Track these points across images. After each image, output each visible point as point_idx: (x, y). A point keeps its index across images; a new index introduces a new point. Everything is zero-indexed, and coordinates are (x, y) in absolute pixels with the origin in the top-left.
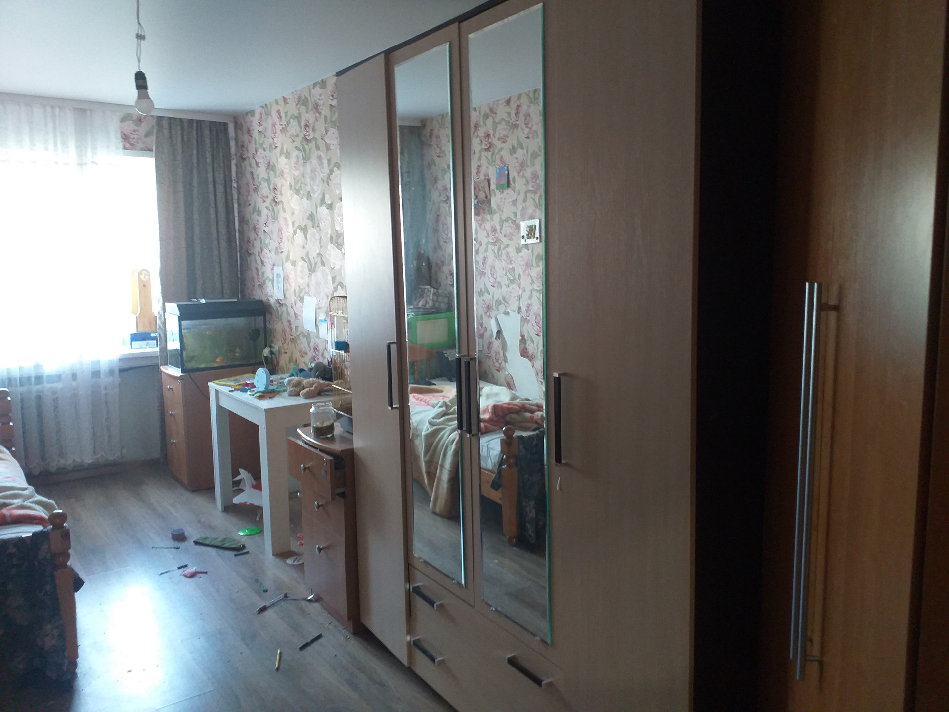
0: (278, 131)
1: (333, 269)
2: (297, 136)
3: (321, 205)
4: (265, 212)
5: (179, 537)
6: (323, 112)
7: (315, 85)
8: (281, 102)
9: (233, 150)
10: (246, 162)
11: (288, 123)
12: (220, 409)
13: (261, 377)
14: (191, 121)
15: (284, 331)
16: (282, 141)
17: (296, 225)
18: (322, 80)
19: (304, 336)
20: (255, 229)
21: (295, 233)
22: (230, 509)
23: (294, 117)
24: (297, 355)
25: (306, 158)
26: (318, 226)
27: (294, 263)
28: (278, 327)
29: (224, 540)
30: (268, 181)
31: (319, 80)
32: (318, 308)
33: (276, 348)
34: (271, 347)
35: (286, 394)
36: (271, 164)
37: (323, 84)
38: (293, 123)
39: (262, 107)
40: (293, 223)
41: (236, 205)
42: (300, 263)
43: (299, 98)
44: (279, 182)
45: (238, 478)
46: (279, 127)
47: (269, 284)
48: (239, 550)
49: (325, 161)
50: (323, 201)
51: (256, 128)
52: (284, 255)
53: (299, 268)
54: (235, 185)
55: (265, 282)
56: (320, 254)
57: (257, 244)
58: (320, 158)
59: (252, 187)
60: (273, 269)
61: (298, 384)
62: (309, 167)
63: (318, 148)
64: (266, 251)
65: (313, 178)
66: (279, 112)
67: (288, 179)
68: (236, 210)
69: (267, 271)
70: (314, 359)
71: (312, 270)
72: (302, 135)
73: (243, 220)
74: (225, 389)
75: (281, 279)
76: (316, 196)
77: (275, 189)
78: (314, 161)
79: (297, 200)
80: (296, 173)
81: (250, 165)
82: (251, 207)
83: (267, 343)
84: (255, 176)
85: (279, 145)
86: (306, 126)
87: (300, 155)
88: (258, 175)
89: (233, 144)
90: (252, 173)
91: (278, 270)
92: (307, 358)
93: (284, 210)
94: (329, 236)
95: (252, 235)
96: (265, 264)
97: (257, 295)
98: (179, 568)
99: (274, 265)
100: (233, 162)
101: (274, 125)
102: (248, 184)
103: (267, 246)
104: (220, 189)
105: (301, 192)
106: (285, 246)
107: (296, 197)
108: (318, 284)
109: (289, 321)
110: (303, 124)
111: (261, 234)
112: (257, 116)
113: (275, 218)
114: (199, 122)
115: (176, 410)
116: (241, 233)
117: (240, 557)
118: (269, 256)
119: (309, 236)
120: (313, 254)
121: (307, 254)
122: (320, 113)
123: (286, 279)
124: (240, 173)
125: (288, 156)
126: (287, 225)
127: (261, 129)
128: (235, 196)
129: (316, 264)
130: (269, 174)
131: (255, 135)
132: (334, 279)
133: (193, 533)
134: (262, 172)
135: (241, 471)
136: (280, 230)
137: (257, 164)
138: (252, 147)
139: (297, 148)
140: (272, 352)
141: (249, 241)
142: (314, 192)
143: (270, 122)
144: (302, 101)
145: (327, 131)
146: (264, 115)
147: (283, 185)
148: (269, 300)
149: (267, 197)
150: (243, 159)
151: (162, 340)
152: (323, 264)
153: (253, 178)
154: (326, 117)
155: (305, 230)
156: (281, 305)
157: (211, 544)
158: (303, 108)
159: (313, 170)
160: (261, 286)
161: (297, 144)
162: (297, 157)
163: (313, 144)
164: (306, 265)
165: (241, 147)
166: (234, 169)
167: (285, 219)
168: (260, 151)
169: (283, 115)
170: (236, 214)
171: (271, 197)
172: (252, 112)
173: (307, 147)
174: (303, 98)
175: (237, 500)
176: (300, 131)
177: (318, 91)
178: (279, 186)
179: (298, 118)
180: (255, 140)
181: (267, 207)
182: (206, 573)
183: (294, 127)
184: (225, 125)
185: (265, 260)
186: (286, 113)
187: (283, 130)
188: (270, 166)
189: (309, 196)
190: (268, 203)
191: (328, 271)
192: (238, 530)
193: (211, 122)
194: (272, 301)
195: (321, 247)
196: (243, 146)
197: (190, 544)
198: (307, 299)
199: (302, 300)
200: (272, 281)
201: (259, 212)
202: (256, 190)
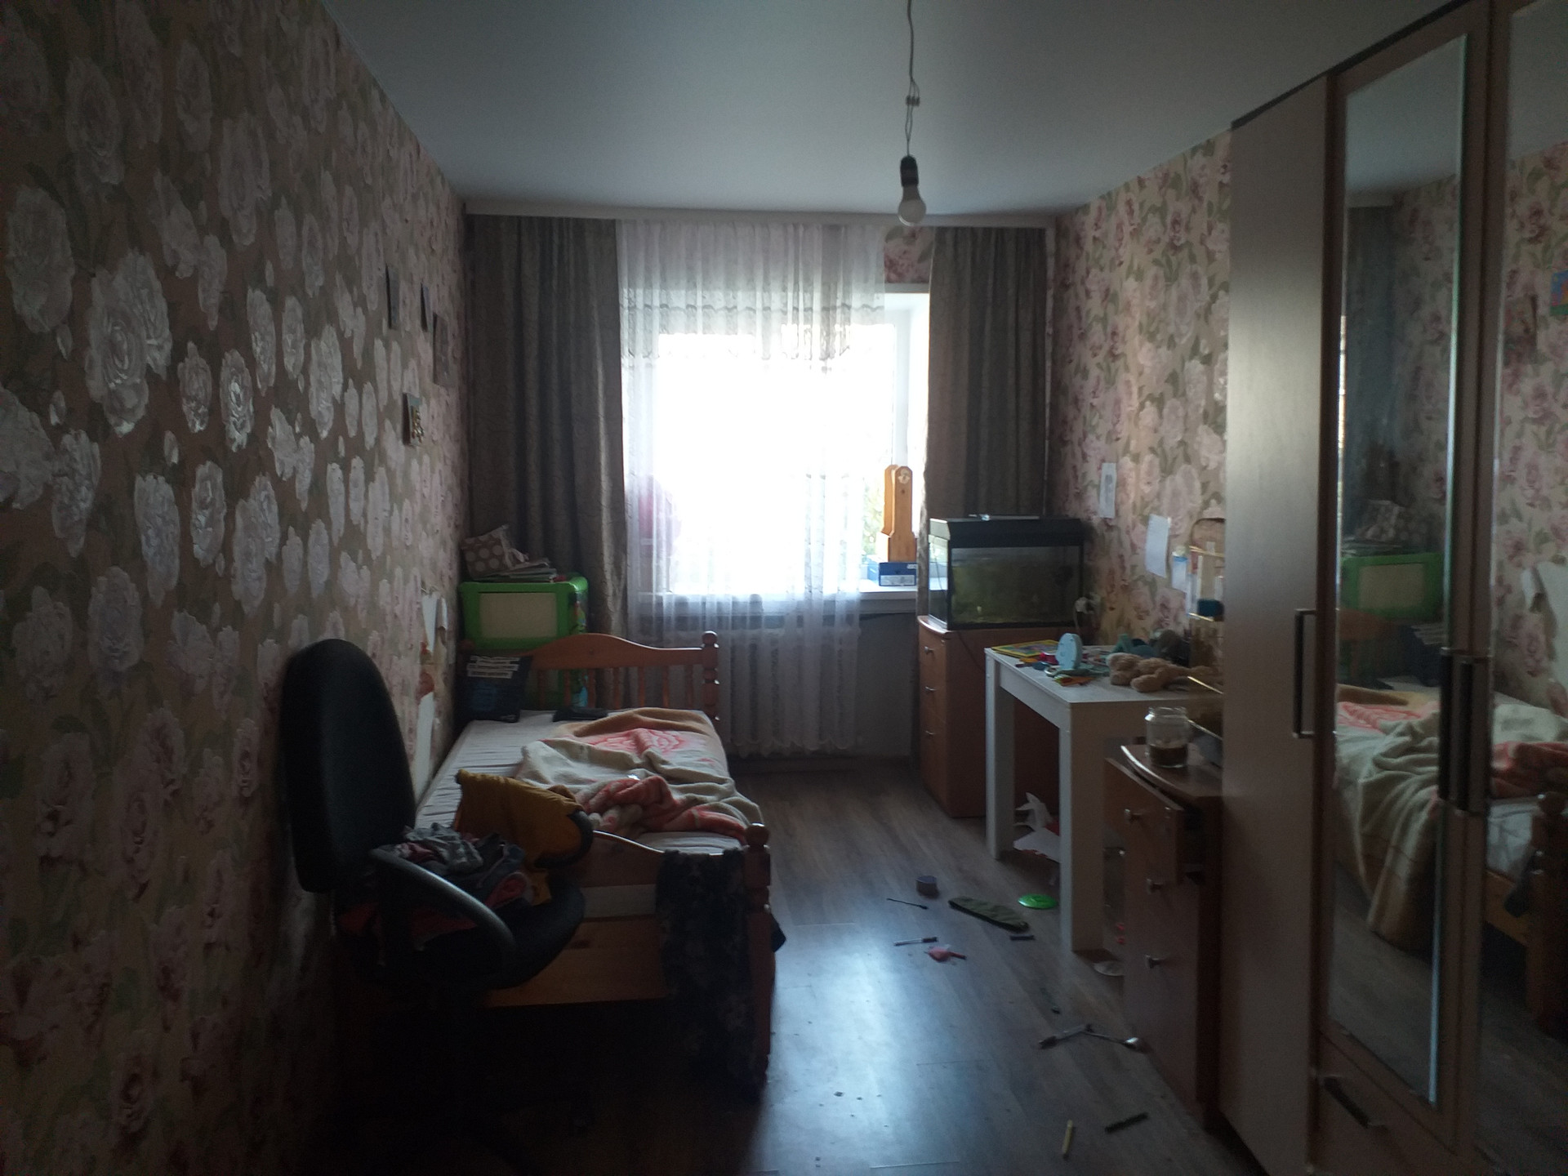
0: (1127, 237)
1: (1205, 468)
2: (1158, 241)
3: (1191, 358)
4: (1094, 372)
5: (928, 890)
6: (1206, 197)
7: (1194, 150)
8: (1135, 186)
9: (1051, 273)
10: (1071, 291)
11: (1144, 220)
12: (1001, 692)
13: (1067, 649)
14: (987, 231)
15: (1112, 572)
16: (1132, 252)
17: (1146, 392)
18: (1208, 141)
19: (1146, 583)
20: (1076, 401)
21: (1142, 406)
22: (1008, 856)
23: (1154, 209)
24: (1131, 614)
25: (1171, 278)
26: (1184, 394)
27: (1136, 458)
28: (1103, 565)
29: (996, 908)
30: (1104, 320)
31: (1203, 141)
32: (1173, 537)
33: (1097, 599)
34: (1089, 597)
35: (1107, 680)
36: (1112, 291)
37: (1209, 148)
38: (1154, 219)
39: (1102, 197)
40: (1140, 389)
41: (1048, 364)
42: (1148, 458)
43: (1166, 175)
44: (1121, 321)
45: (1025, 807)
46: (1127, 229)
47: (1092, 492)
48: (1018, 930)
49: (1204, 282)
50: (1195, 351)
51: (1090, 233)
52: (1121, 443)
53: (1144, 467)
54: (1049, 330)
55: (1086, 488)
56: (1182, 443)
57: (1078, 427)
58: (1195, 277)
59: (1076, 332)
60: (1100, 468)
61: (1129, 666)
62: (1174, 293)
63: (1193, 259)
64: (1091, 437)
65: (1181, 312)
66: (1129, 203)
67: (1138, 316)
68: (1049, 372)
69: (1091, 470)
70: (1159, 624)
71: (1167, 470)
72: (1166, 239)
73: (1059, 388)
74: (1010, 662)
75: (1113, 485)
76: (1184, 342)
77: (1114, 334)
78: (1185, 282)
79: (1150, 350)
80: (1152, 305)
81: (1077, 296)
82: (1073, 365)
83: (1084, 590)
84: (1083, 314)
85: (1126, 258)
86: (1175, 222)
87: (1161, 273)
88: (1088, 312)
89: (1051, 262)
90: (1078, 309)
91: (1109, 469)
92: (1149, 622)
93: (1127, 369)
94: (1201, 411)
95: (1071, 412)
96: (1088, 458)
97: (1073, 510)
98: (926, 941)
99: (1103, 461)
100: (1050, 293)
101: (1120, 226)
102: (1070, 327)
103: (1094, 428)
104: (1026, 337)
105: (1159, 337)
106: (1124, 429)
107: (1148, 345)
108: (1175, 494)
109: (1121, 557)
110: (1169, 220)
111: (1086, 411)
112: (1093, 213)
113: (1111, 382)
114: (1001, 231)
115: (936, 685)
116: (1054, 407)
117: (1019, 943)
118: (1095, 446)
119: (1166, 411)
120: (1172, 441)
121: (1161, 443)
122: (1200, 199)
123: (1121, 484)
124: (1059, 311)
125: (1140, 276)
126: (1130, 394)
127: (1098, 234)
128: (1049, 348)
129: (1175, 459)
130: (1106, 308)
131: (1089, 246)
132: (1204, 486)
133: (950, 887)
134: (1094, 306)
135: (1030, 796)
136: (1118, 402)
137: (1088, 293)
138: (1081, 267)
139: (1156, 262)
140: (1089, 607)
141: (1065, 422)
142: (1181, 336)
143: (1114, 221)
144: (1169, 181)
145: (1210, 229)
146: (1104, 212)
147: (1127, 327)
148: (1089, 519)
149: (1100, 347)
150: (1064, 286)
151: (924, 577)
152: (1188, 460)
153: (1080, 318)
154: (1210, 204)
155: (1159, 401)
156: (1110, 528)
157: (975, 911)
158: (1171, 193)
159: (1182, 299)
160: (1080, 496)
161: (1157, 254)
162: (1156, 278)
163: (1185, 253)
164: (1157, 461)
165: (1065, 267)
166: (1050, 303)
167: (1128, 383)
168: (1094, 271)
169: (1136, 207)
170: (1048, 378)
171: (1106, 348)
172: (1085, 208)
173: (1173, 259)
174: (1172, 175)
175: (1020, 844)
176: (1165, 232)
177: (1200, 159)
178: (1121, 329)
179: (1161, 211)
180: (1088, 254)
181: (1098, 365)
182: (963, 958)
183: (1153, 228)
184: (1041, 233)
185: (1090, 453)
186: (1141, 205)
187: (1135, 233)
188: (1109, 296)
189: (1171, 342)
190: (1100, 358)
191: (1194, 472)
192: (1020, 895)
193: (1018, 230)
194: (1096, 520)
195: (1186, 430)
196: (1067, 266)
197: (942, 904)
198: (1155, 520)
199: (1145, 520)
200: (1098, 487)
201: (1085, 374)
202: (1083, 336)
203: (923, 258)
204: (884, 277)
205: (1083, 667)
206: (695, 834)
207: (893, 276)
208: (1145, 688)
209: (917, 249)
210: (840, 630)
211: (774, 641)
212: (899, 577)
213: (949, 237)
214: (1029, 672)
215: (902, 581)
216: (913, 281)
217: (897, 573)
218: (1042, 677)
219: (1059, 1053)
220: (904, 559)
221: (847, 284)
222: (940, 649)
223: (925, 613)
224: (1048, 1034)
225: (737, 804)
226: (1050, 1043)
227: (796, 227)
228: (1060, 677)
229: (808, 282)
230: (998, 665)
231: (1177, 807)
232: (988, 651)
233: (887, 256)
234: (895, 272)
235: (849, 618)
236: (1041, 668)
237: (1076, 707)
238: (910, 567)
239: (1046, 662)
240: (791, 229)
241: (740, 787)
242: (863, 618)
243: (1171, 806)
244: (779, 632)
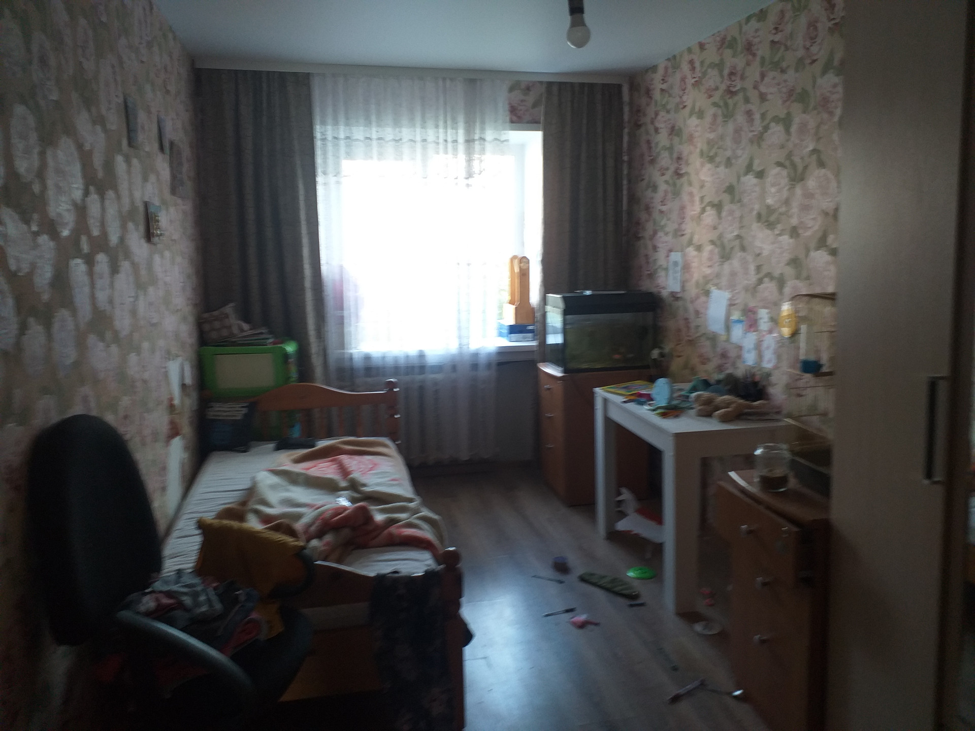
0: (689, 86)
1: (759, 255)
2: (717, 89)
3: (746, 173)
4: (663, 187)
5: (561, 567)
6: (759, 53)
7: (748, 19)
8: (697, 49)
9: (626, 117)
10: (642, 129)
11: (705, 74)
12: (608, 421)
13: (661, 390)
14: (582, 85)
15: (679, 330)
16: (694, 98)
17: (707, 200)
18: (761, 10)
19: (708, 339)
20: (648, 209)
21: (703, 210)
22: (614, 536)
23: (712, 65)
24: (695, 361)
25: (728, 115)
26: (740, 201)
27: (699, 248)
28: (671, 324)
29: (614, 580)
30: (670, 149)
31: (757, 11)
32: (731, 305)
33: (667, 349)
34: (661, 348)
35: (692, 412)
36: (677, 128)
37: (762, 15)
38: (713, 73)
39: (668, 60)
40: (702, 198)
41: (625, 182)
42: (708, 248)
43: (723, 40)
44: (685, 149)
45: (620, 498)
46: (690, 81)
47: (662, 274)
48: (632, 598)
49: (757, 116)
50: (749, 169)
51: (658, 85)
52: (686, 238)
53: (705, 254)
54: (626, 158)
55: (656, 271)
56: (739, 237)
57: (650, 227)
58: (749, 113)
59: (647, 159)
60: (668, 256)
61: (709, 402)
62: (731, 127)
63: (747, 100)
64: (660, 234)
65: (737, 140)
66: (691, 62)
67: (699, 145)
68: (625, 187)
69: (661, 258)
70: (720, 368)
71: (726, 256)
72: (723, 87)
73: (634, 199)
74: (619, 399)
75: (679, 268)
76: (742, 162)
77: (679, 158)
78: (740, 118)
79: (709, 170)
80: (712, 136)
81: (647, 133)
82: (644, 183)
83: (657, 344)
84: (653, 145)
85: (689, 103)
86: (732, 74)
87: (719, 112)
88: (657, 143)
89: (626, 109)
90: (648, 142)
91: (676, 256)
92: (711, 366)
93: (690, 184)
94: (755, 213)
95: (643, 216)
96: (658, 250)
97: (646, 286)
98: (568, 611)
99: (671, 251)
100: (626, 131)
101: (683, 80)
102: (642, 155)
103: (663, 227)
104: (610, 163)
105: (718, 159)
106: (689, 227)
107: (708, 166)
108: (733, 274)
109: (686, 319)
110: (726, 72)
111: (656, 215)
112: (661, 71)
113: (677, 194)
114: (592, 86)
115: (555, 412)
116: (630, 213)
117: (635, 608)
118: (664, 240)
119: (724, 214)
120: (729, 236)
121: (720, 237)
122: (754, 55)
123: (686, 267)
124: (634, 143)
125: (701, 115)
126: (692, 202)
127: (664, 86)
128: (625, 172)
129: (732, 248)
130: (671, 140)
131: (657, 95)
132: (758, 268)
133: (579, 567)
134: (662, 139)
135: (624, 490)
136: (682, 208)
137: (657, 130)
138: (651, 111)
139: (715, 104)
140: (662, 355)
141: (638, 223)
142: (737, 157)
143: (678, 76)
144: (725, 43)
145: (763, 76)
146: (670, 70)
147: (691, 153)
148: (659, 292)
149: (667, 169)
150: (638, 126)
152: (743, 249)
153: (650, 148)
154: (763, 58)
155: (718, 207)
156: (677, 299)
157: (599, 583)
158: (728, 52)
159: (738, 131)
160: (651, 276)
161: (717, 97)
162: (715, 116)
163: (740, 96)
164: (717, 250)
165: (637, 111)
166: (626, 139)
167: (691, 194)
168: (662, 113)
169: (697, 65)
170: (625, 192)
171: (672, 169)
172: (654, 69)
173: (730, 102)
174: (729, 38)
175: (622, 525)
176: (722, 82)
177: (754, 23)
178: (685, 154)
179: (720, 66)
180: (656, 102)
181: (666, 182)
182: (596, 624)
183: (713, 78)
184: (619, 87)
185: (660, 245)
186: (702, 63)
187: (697, 84)
188: (674, 131)
189: (729, 163)
190: (667, 177)
191: (750, 258)
192: (629, 567)
193: (604, 85)
194: (665, 293)
195: (742, 227)
196: (639, 111)
197: (573, 578)
198: (715, 293)
199: (707, 293)
200: (666, 269)
201: (655, 188)
202: (653, 162)
203: (535, 105)
204: (508, 119)
205: (675, 402)
206: (396, 548)
207: (515, 118)
208: (725, 419)
209: (531, 99)
210: (483, 374)
211: (436, 383)
212: (521, 335)
213: (555, 89)
214: (632, 406)
215: (524, 338)
216: (528, 122)
217: (521, 332)
218: (644, 410)
219: (684, 707)
220: (524, 322)
221: (483, 123)
222: (558, 388)
223: (544, 361)
224: (674, 691)
225: (425, 519)
226: (676, 699)
227: (444, 79)
228: (659, 411)
229: (455, 121)
230: (606, 401)
231: (795, 529)
232: (598, 390)
233: (510, 104)
234: (516, 115)
235: (489, 365)
236: (642, 404)
237: (678, 436)
238: (531, 328)
239: (643, 399)
240: (441, 83)
241: (426, 503)
242: (500, 364)
243: (787, 527)
244: (439, 376)
